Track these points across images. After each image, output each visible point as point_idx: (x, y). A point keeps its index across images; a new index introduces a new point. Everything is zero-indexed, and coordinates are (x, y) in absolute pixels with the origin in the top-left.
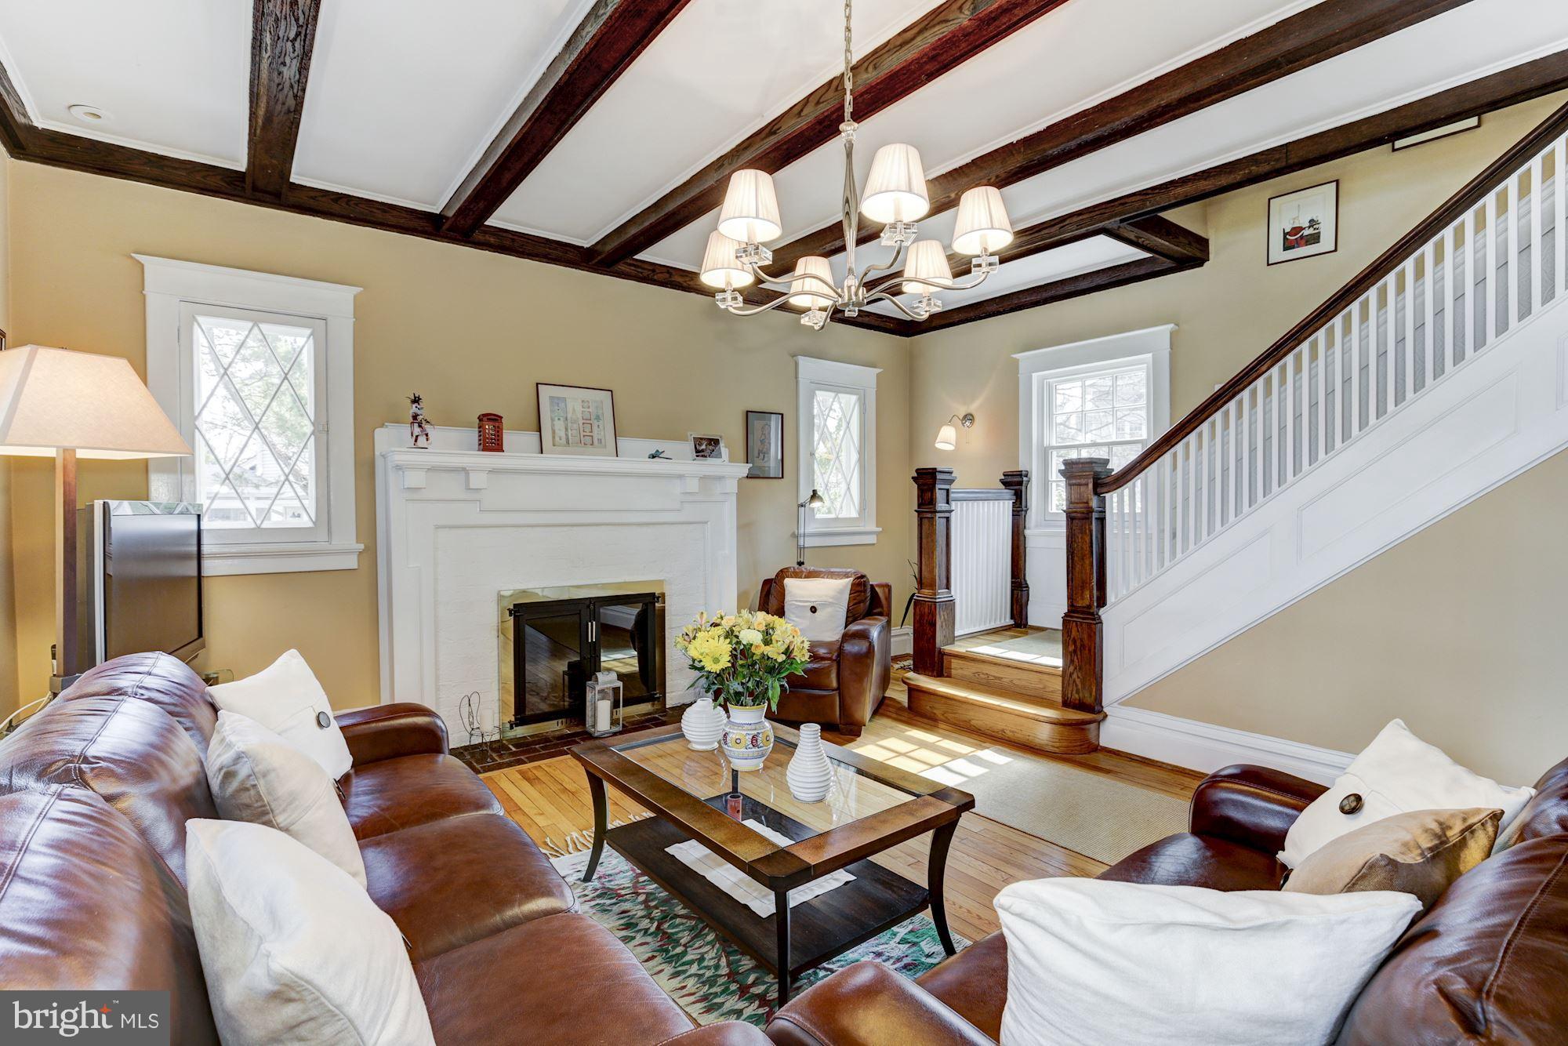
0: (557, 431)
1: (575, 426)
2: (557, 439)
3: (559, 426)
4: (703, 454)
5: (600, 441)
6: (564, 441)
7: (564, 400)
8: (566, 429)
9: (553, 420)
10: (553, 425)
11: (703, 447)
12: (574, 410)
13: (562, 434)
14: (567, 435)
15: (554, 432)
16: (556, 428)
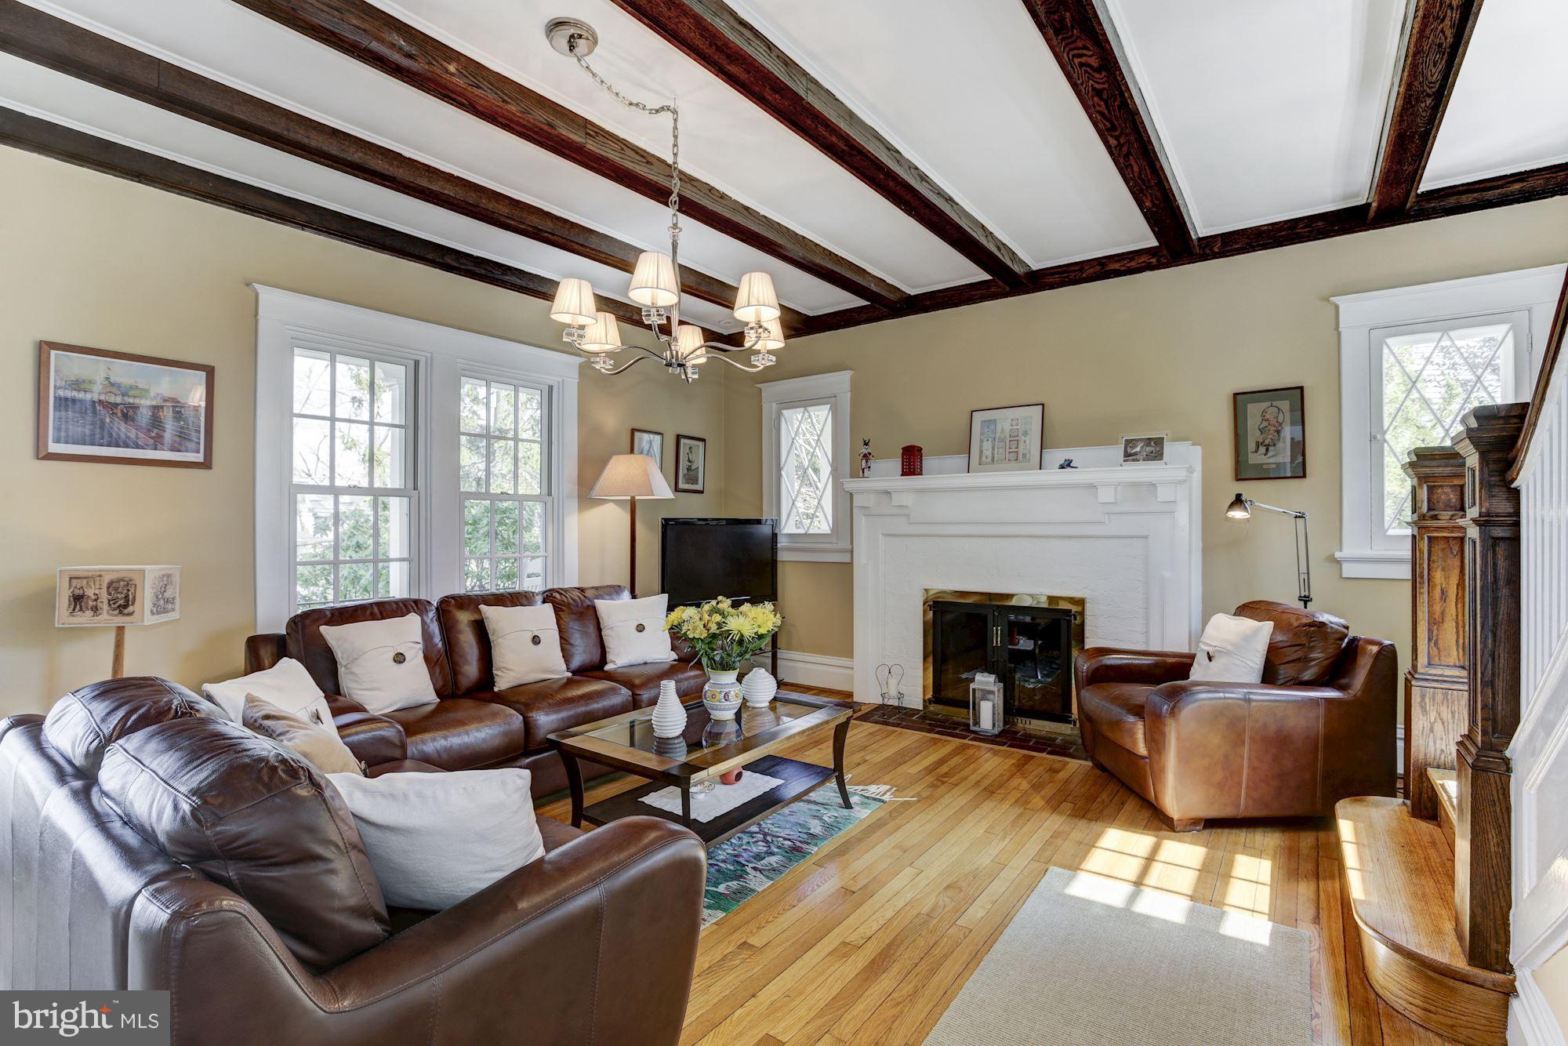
0: (984, 451)
1: (1002, 444)
2: (984, 458)
3: (987, 445)
4: (1134, 457)
5: (1024, 455)
6: (990, 459)
7: (994, 422)
8: (993, 448)
9: (982, 441)
10: (981, 447)
11: (1138, 449)
12: (1002, 429)
13: (989, 453)
14: (993, 454)
15: (981, 452)
16: (984, 448)
